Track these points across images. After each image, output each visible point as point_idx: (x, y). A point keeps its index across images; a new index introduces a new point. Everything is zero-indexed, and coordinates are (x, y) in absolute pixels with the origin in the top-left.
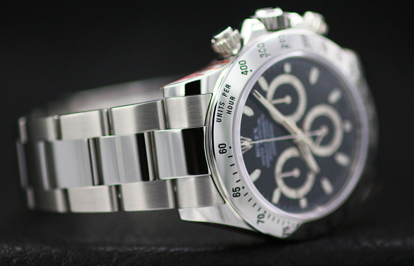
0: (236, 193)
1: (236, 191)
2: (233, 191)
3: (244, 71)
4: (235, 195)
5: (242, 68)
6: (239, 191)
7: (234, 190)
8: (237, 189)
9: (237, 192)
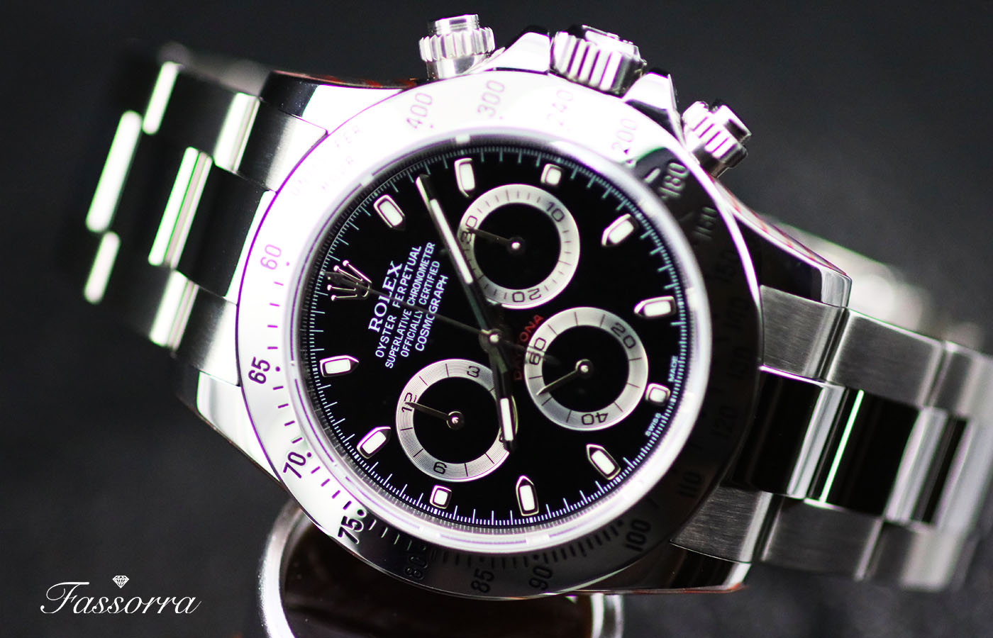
0: (257, 371)
1: (259, 367)
2: (253, 364)
3: (417, 118)
4: (253, 375)
5: (416, 110)
6: (266, 370)
7: (257, 363)
8: (264, 366)
9: (261, 371)
